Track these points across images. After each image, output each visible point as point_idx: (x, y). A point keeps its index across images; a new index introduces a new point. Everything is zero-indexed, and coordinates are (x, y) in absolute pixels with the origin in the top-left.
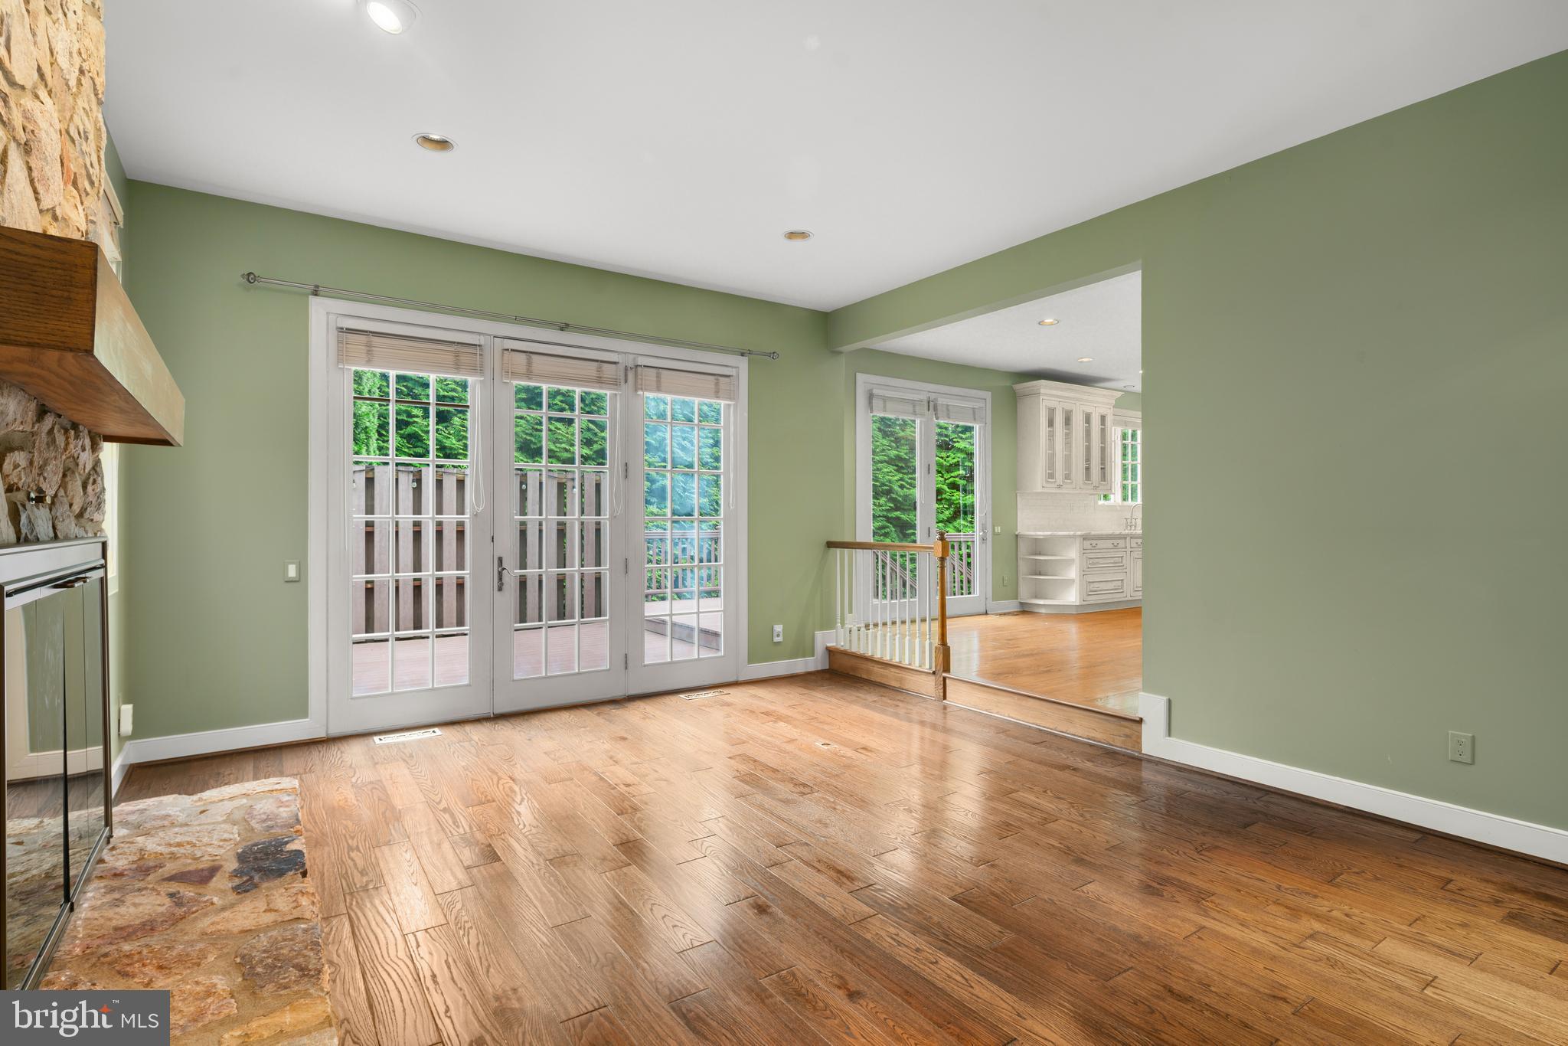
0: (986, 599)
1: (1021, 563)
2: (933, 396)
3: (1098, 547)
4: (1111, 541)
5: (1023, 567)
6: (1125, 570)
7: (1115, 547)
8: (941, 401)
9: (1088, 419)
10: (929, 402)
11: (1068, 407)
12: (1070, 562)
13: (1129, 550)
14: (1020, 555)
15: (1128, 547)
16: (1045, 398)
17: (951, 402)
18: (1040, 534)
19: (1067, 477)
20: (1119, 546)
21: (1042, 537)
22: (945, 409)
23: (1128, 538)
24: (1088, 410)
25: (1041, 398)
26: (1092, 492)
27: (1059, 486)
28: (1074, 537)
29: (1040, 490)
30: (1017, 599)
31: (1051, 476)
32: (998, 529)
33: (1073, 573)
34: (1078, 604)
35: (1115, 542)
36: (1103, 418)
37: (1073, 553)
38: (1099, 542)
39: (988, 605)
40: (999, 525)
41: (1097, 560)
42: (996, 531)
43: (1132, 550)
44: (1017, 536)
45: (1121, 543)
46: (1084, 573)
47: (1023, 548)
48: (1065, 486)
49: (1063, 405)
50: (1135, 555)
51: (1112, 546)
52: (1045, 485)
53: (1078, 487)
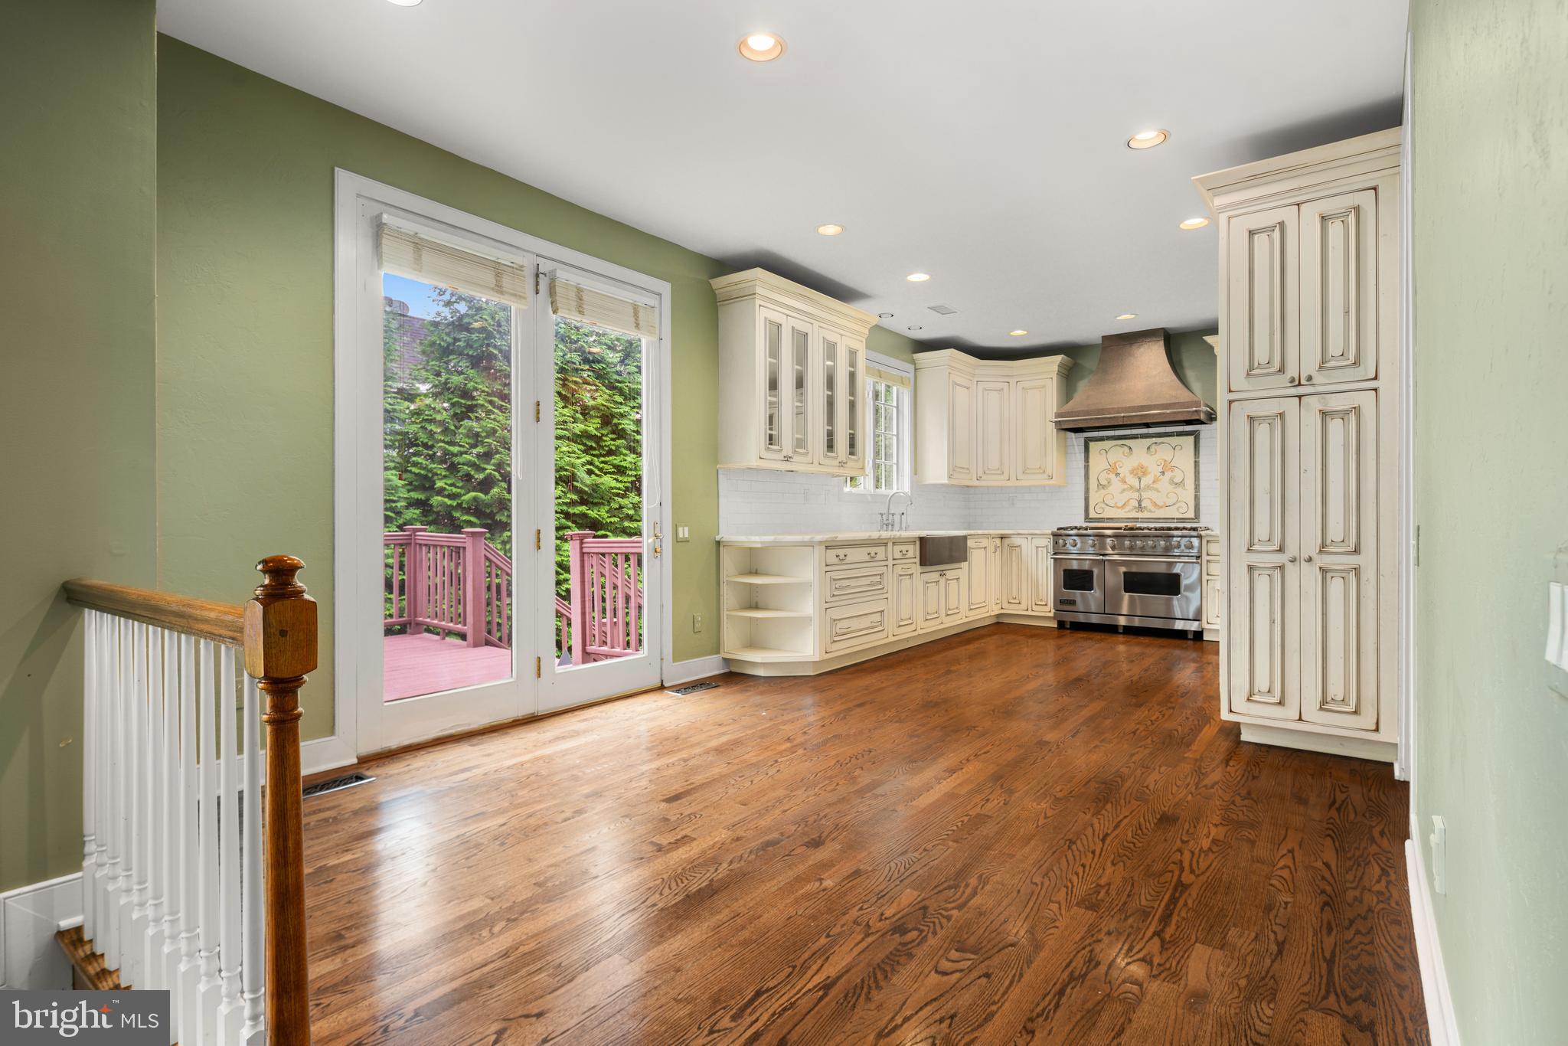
0: (662, 659)
1: (725, 590)
2: (545, 266)
3: (849, 559)
4: (869, 550)
5: (729, 597)
6: (885, 596)
7: (873, 558)
8: (563, 275)
9: (831, 350)
10: (537, 276)
11: (802, 326)
12: (803, 587)
13: (890, 562)
14: (724, 577)
15: (890, 558)
16: (763, 303)
17: (587, 283)
18: (756, 540)
19: (800, 443)
20: (878, 557)
21: (759, 546)
22: (572, 295)
23: (890, 545)
24: (833, 337)
25: (758, 302)
26: (836, 470)
27: (787, 459)
28: (811, 544)
29: (754, 462)
30: (718, 652)
31: (774, 440)
32: (684, 532)
33: (809, 606)
34: (817, 659)
35: (873, 550)
36: (853, 353)
37: (808, 571)
38: (848, 551)
39: (664, 672)
40: (686, 526)
41: (846, 583)
42: (681, 535)
43: (895, 562)
44: (718, 543)
45: (881, 550)
46: (828, 605)
47: (729, 563)
48: (796, 458)
49: (792, 322)
50: (898, 570)
51: (867, 558)
52: (764, 454)
53: (816, 462)
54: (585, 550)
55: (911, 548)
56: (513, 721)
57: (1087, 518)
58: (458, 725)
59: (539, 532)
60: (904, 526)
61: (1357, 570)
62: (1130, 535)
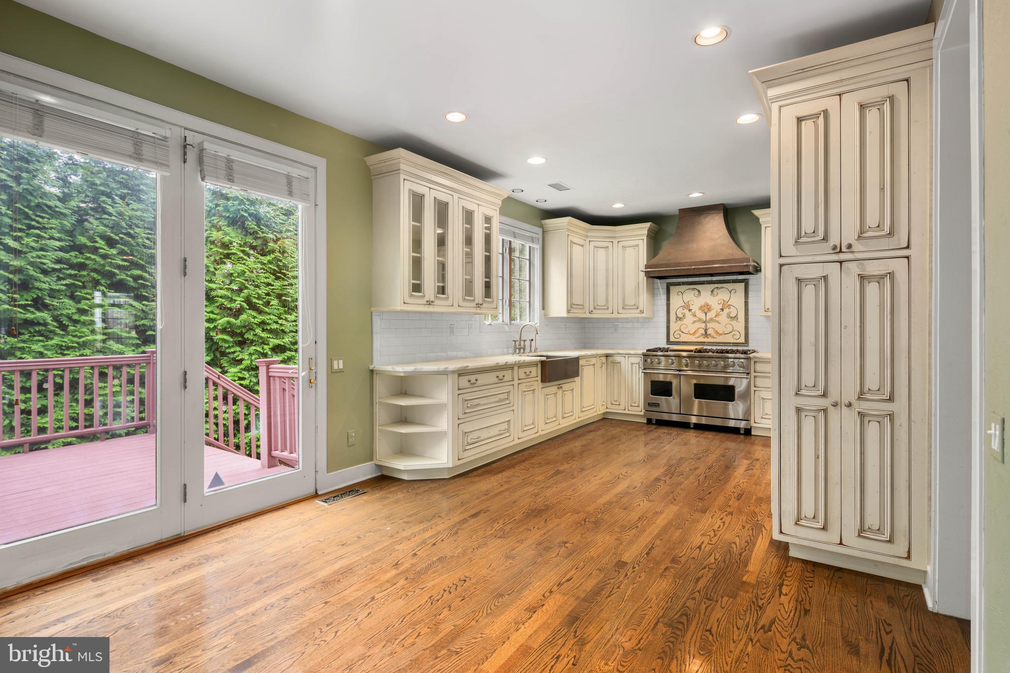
0: (316, 472)
1: (377, 408)
2: (192, 138)
3: (479, 383)
4: (498, 373)
5: (380, 415)
6: (512, 408)
7: (501, 380)
8: (210, 147)
9: (469, 216)
10: (185, 147)
11: (443, 197)
12: (440, 407)
13: (516, 382)
14: (377, 399)
15: (516, 378)
16: (406, 177)
17: (236, 155)
18: (401, 369)
19: (442, 290)
20: (506, 379)
21: (403, 375)
22: (222, 164)
23: (516, 368)
24: (471, 206)
25: (402, 177)
26: (474, 310)
27: (430, 303)
28: (445, 373)
29: (399, 307)
30: (372, 460)
31: (417, 288)
32: (338, 364)
33: (443, 423)
34: (450, 465)
35: (500, 374)
36: (488, 220)
37: (443, 395)
38: (478, 376)
39: (318, 482)
40: (341, 359)
41: (476, 402)
42: (336, 367)
43: (520, 381)
44: (372, 371)
45: (508, 374)
46: (460, 421)
47: (380, 386)
48: (437, 302)
49: (434, 194)
50: (523, 387)
51: (496, 380)
52: (408, 300)
53: (456, 305)
54: (271, 374)
55: (534, 370)
56: (156, 545)
57: (669, 342)
58: (95, 556)
59: (185, 373)
60: (533, 349)
61: (891, 416)
62: (700, 354)
